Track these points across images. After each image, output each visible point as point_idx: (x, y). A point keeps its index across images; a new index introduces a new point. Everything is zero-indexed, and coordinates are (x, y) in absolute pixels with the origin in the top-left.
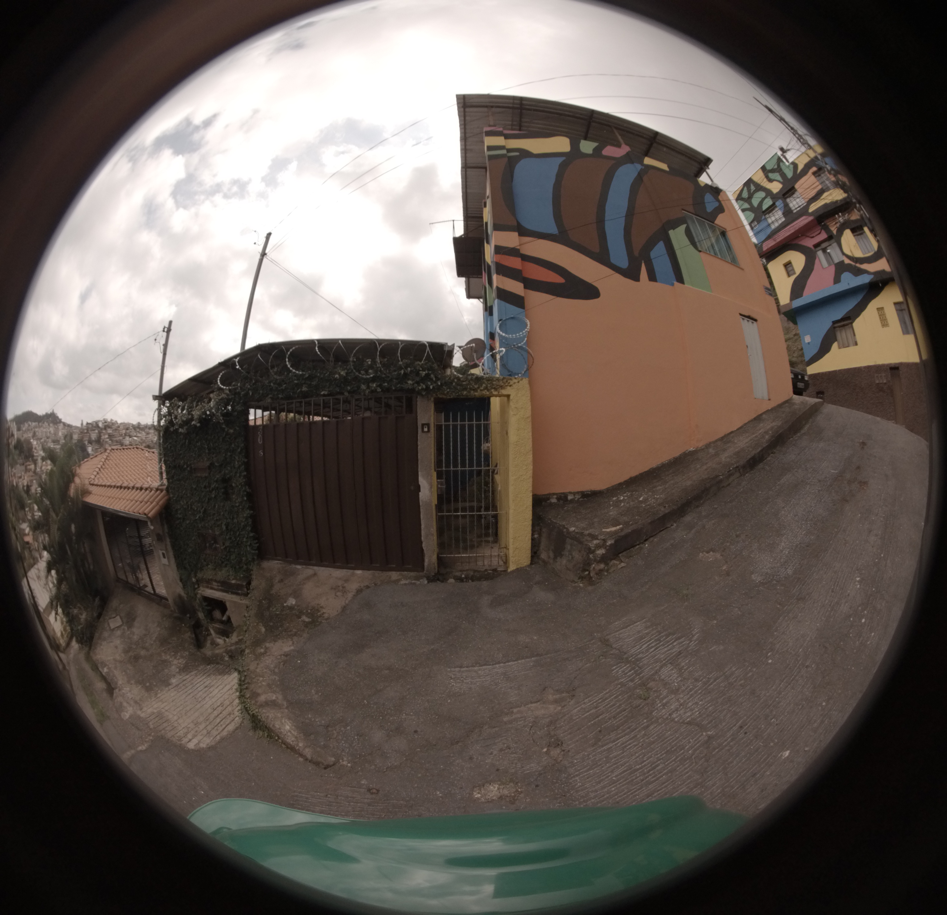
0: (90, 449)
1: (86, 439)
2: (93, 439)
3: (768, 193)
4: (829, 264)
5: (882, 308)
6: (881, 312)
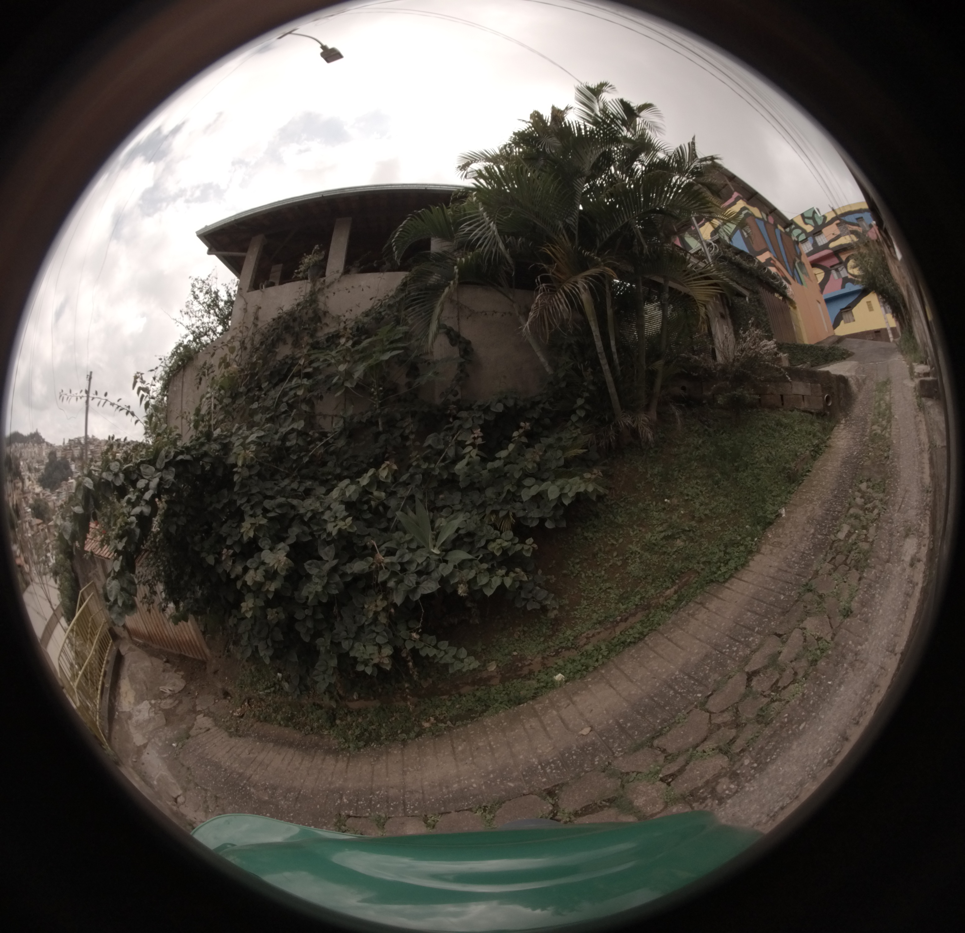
0: (73, 467)
1: (69, 456)
2: (76, 456)
3: (804, 231)
4: (839, 278)
5: (870, 302)
6: (869, 303)
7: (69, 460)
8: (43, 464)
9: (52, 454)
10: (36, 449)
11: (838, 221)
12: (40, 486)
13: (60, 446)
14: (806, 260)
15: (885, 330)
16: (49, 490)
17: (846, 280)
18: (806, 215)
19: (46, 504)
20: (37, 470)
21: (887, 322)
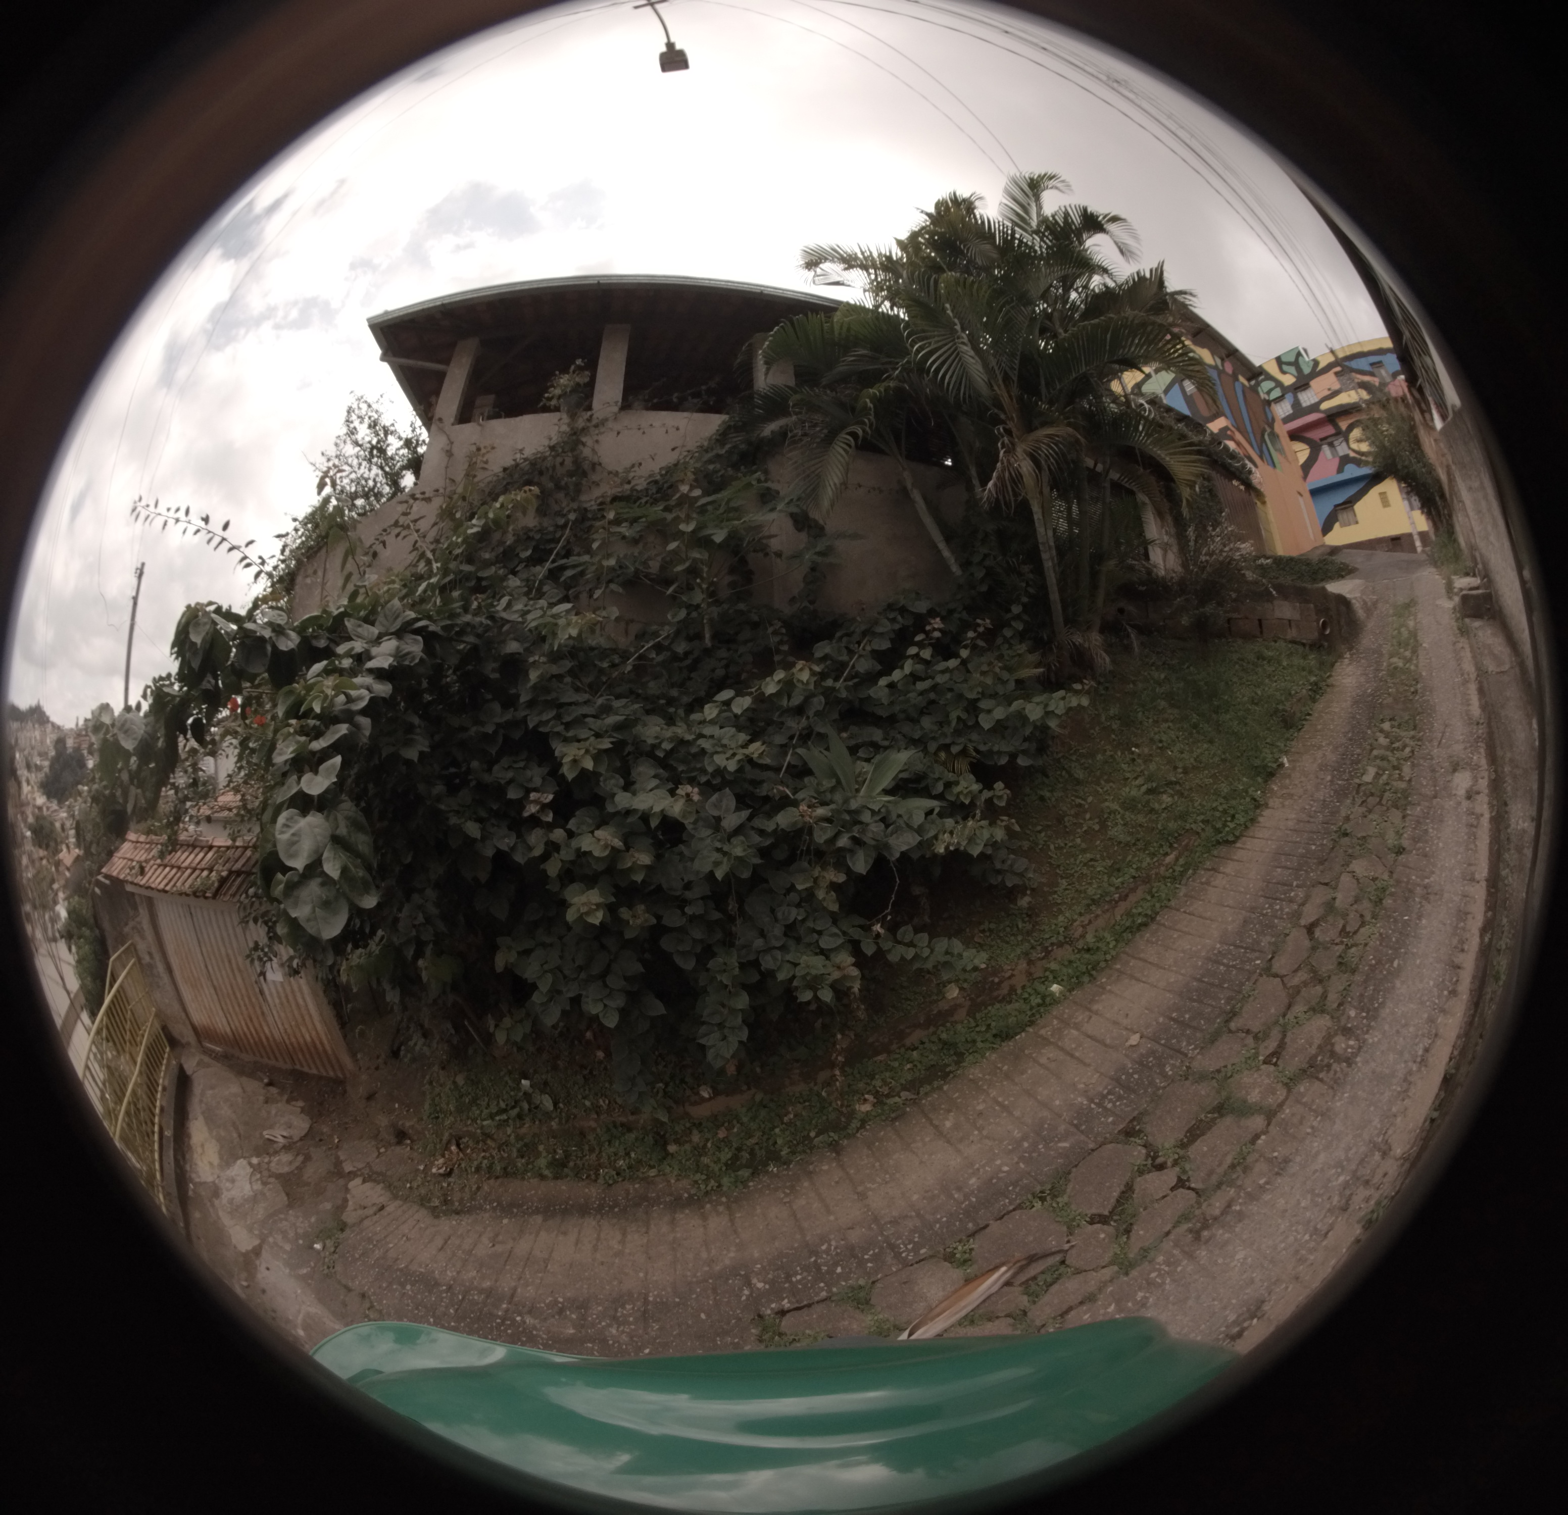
1: (84, 746)
3: (1279, 384)
4: (1334, 456)
5: (1385, 493)
6: (1383, 495)
7: (85, 752)
8: (47, 759)
9: (60, 742)
10: (37, 734)
11: (1338, 369)
12: (44, 794)
13: (72, 730)
14: (1282, 430)
15: (1410, 535)
16: (55, 802)
17: (1345, 460)
18: (1284, 359)
19: (52, 824)
20: (39, 768)
21: (1413, 523)
